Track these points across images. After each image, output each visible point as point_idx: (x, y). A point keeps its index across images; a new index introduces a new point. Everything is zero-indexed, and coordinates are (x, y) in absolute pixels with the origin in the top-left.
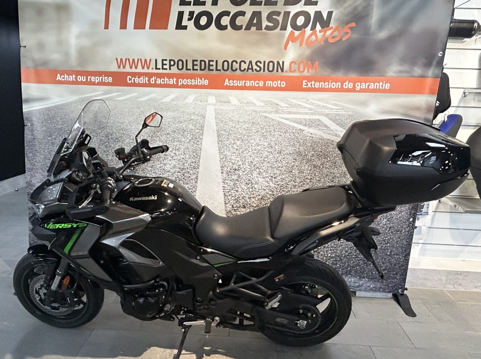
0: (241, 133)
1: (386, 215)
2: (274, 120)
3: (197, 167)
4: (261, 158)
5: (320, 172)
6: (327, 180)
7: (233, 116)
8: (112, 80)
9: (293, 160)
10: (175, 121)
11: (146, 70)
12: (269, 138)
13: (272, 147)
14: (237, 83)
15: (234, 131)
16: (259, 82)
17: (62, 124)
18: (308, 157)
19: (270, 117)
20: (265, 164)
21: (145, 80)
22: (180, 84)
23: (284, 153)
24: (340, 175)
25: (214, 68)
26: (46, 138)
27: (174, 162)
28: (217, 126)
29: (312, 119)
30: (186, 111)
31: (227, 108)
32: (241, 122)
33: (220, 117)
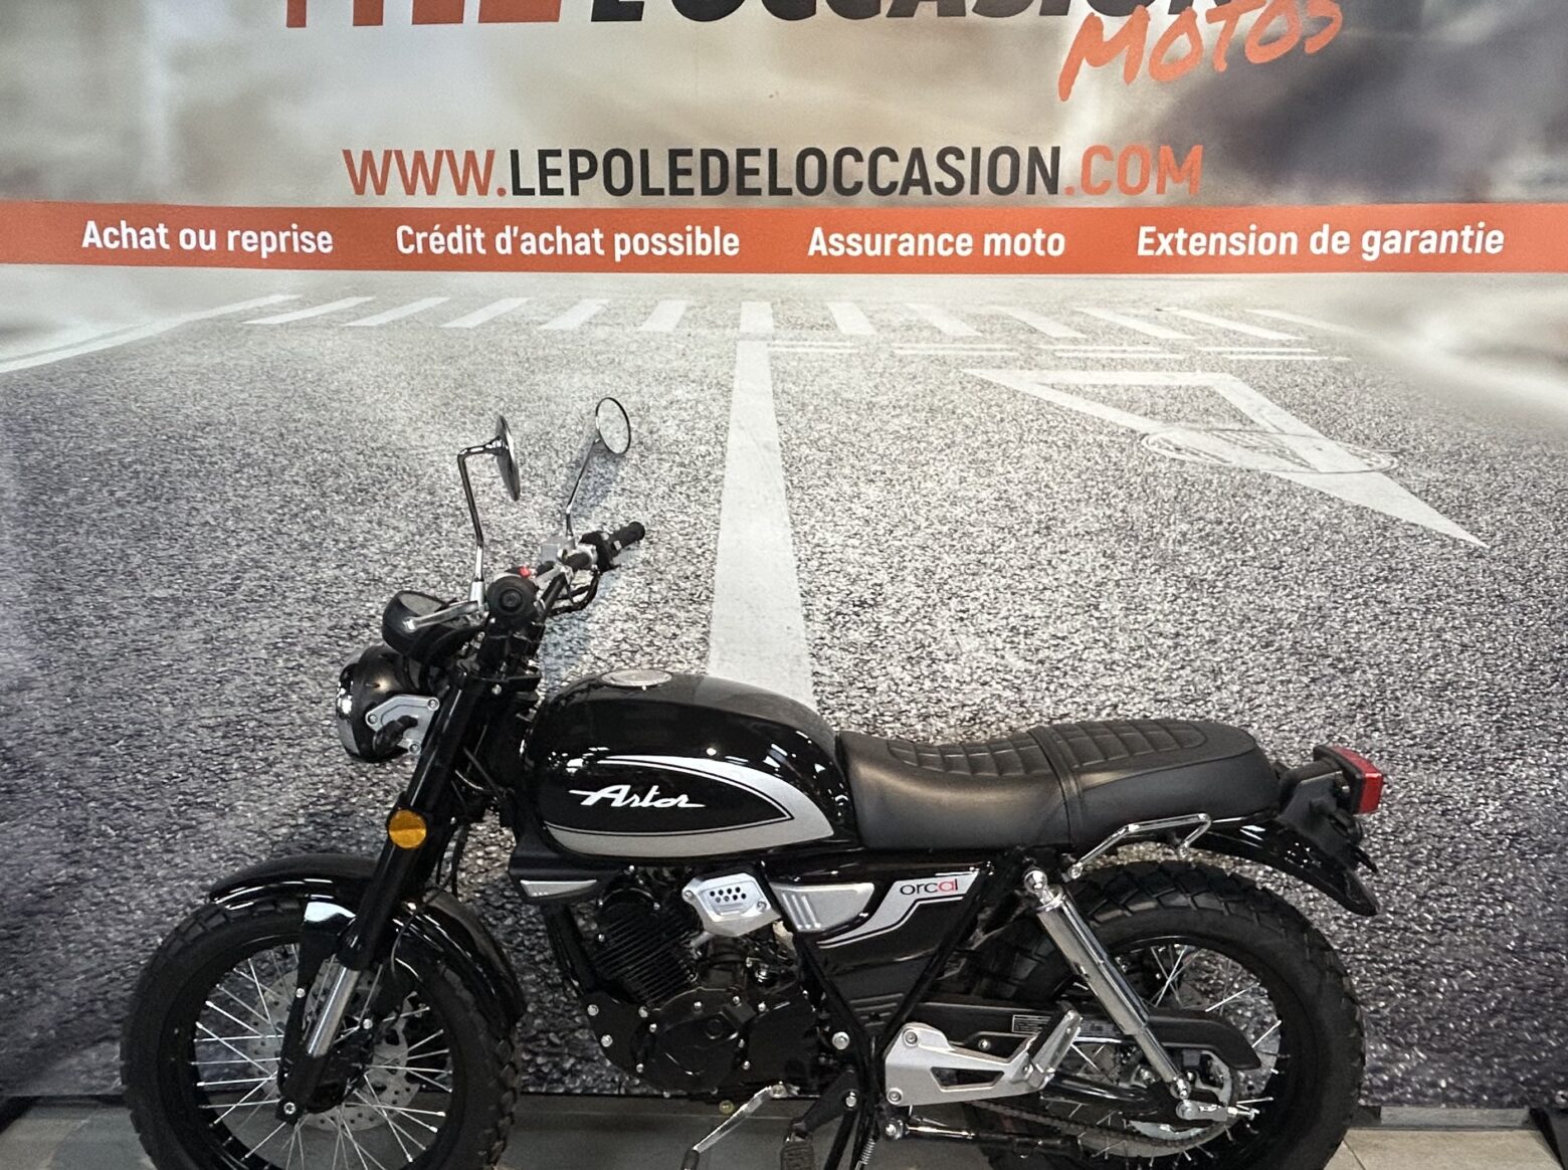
0: (881, 452)
2: (1019, 395)
3: (703, 597)
4: (968, 553)
6: (1246, 638)
7: (848, 384)
8: (333, 245)
9: (1103, 560)
11: (472, 200)
12: (1001, 470)
13: (1011, 509)
14: (862, 243)
15: (854, 446)
16: (955, 237)
17: (115, 437)
18: (1162, 545)
19: (1002, 383)
20: (985, 578)
21: (474, 240)
22: (619, 253)
23: (1064, 531)
24: (1299, 618)
25: (762, 181)
26: (44, 498)
28: (780, 424)
29: (1180, 387)
30: (648, 366)
31: (821, 350)
32: (882, 408)
33: (794, 389)
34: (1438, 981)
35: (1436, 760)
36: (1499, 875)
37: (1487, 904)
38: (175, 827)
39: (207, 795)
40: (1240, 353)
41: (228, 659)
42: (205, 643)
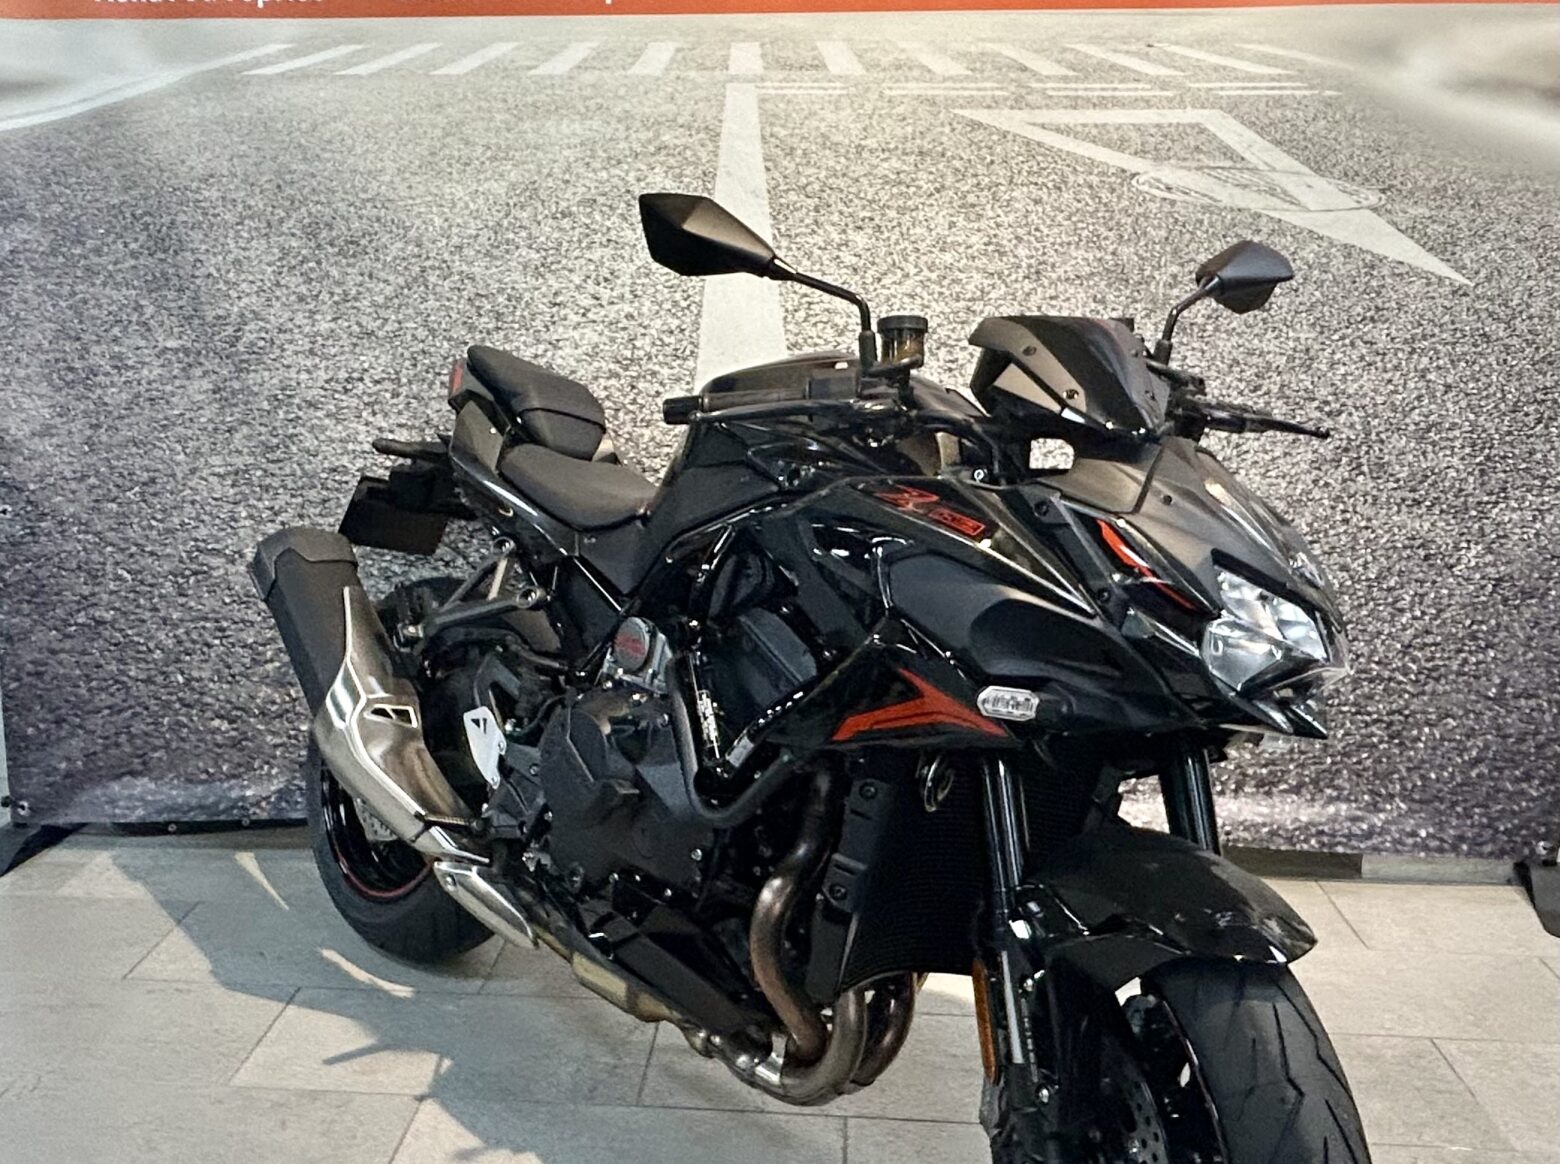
0: (869, 197)
1: (1481, 529)
2: (1010, 137)
3: (688, 352)
4: (958, 301)
5: (1203, 352)
6: (1235, 383)
7: (836, 127)
9: (1093, 305)
10: (592, 157)
12: (991, 214)
13: (1002, 254)
17: (126, 190)
18: (1152, 288)
19: (992, 123)
23: (1054, 276)
24: (1287, 362)
26: (64, 250)
27: (590, 335)
28: (768, 169)
29: (1170, 125)
30: (634, 112)
31: (810, 91)
32: (871, 151)
33: (782, 133)
34: (1420, 733)
35: (1419, 503)
36: (1482, 622)
37: (1470, 652)
38: (187, 573)
39: (217, 542)
40: (1231, 88)
41: (235, 410)
42: (214, 392)
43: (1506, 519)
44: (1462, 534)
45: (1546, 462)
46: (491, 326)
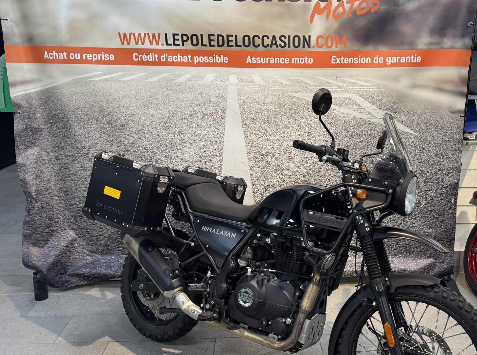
1: (426, 197)
2: (302, 100)
3: (220, 155)
7: (258, 97)
8: (114, 58)
10: (192, 104)
11: (154, 46)
14: (261, 60)
16: (285, 59)
19: (298, 97)
21: (155, 57)
22: (195, 62)
23: (315, 135)
25: (233, 43)
28: (240, 108)
29: (343, 97)
30: (204, 92)
31: (250, 88)
33: (244, 98)
40: (357, 88)
43: (433, 195)
44: (421, 198)
45: (442, 181)
46: (164, 148)
